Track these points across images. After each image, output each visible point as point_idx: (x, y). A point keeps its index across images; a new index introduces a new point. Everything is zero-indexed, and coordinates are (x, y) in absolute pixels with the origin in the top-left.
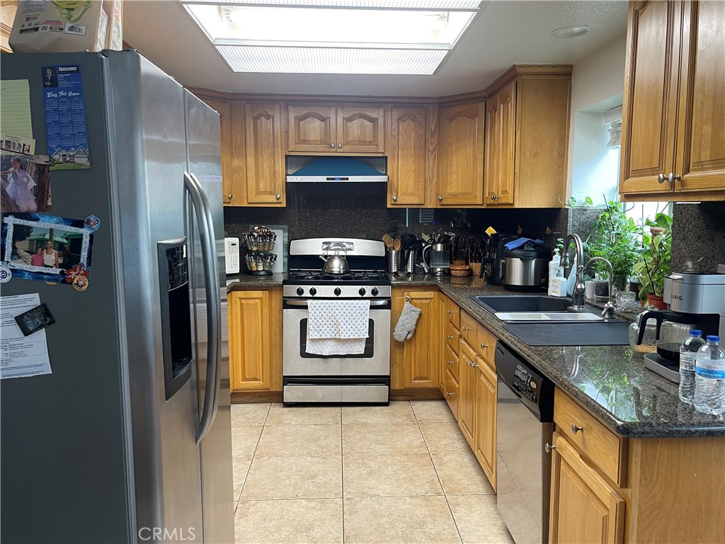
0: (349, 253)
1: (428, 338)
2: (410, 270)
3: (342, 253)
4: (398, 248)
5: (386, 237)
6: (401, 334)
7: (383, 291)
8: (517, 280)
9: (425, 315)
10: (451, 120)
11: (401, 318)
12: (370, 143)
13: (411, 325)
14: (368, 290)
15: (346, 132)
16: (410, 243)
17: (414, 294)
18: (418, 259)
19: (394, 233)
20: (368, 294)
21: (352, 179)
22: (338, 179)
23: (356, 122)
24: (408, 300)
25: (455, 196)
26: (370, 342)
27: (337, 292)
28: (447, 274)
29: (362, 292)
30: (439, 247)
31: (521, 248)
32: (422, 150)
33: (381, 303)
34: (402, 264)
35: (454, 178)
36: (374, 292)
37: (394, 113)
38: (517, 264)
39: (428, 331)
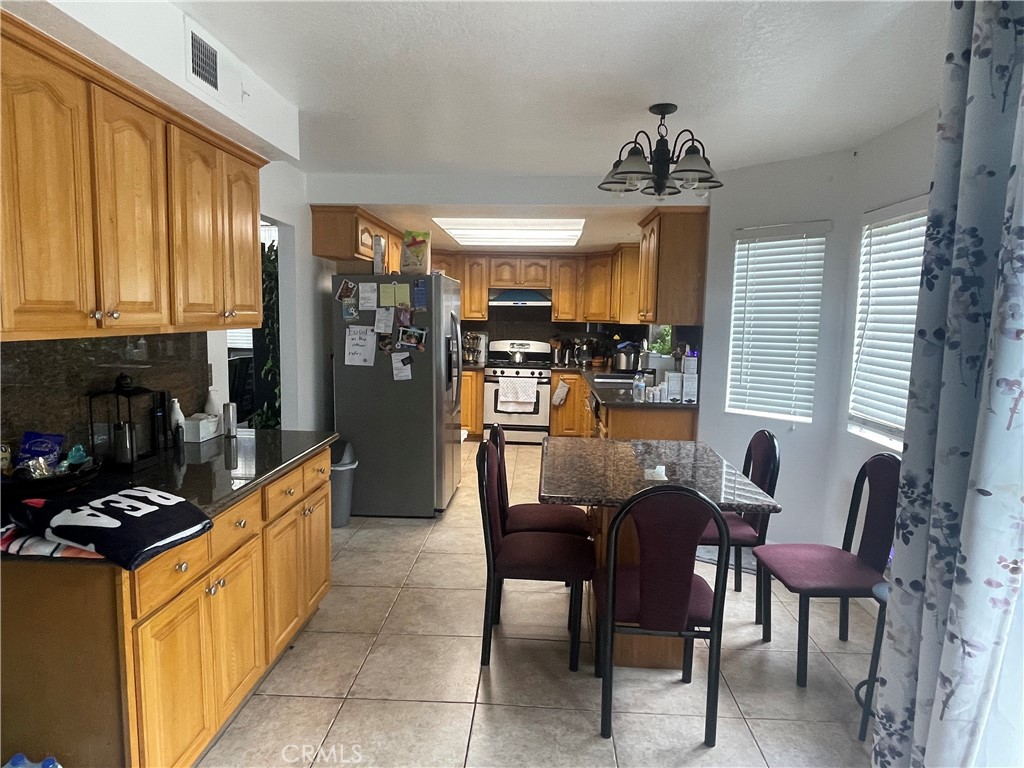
0: (527, 351)
1: (574, 404)
2: (566, 362)
3: (522, 350)
4: (559, 347)
5: (552, 340)
6: (557, 400)
7: (546, 373)
8: (623, 366)
9: (572, 391)
10: (593, 266)
11: (558, 390)
12: (541, 281)
13: (563, 395)
14: (537, 372)
15: (526, 274)
16: (567, 345)
17: (566, 376)
18: (572, 356)
19: (557, 337)
20: (536, 375)
21: (529, 304)
22: (520, 304)
23: (533, 268)
24: (563, 380)
25: (594, 315)
26: (537, 404)
27: (517, 373)
28: (589, 366)
29: (533, 373)
30: (585, 348)
31: (625, 347)
32: (575, 286)
33: (545, 380)
34: (562, 359)
35: (593, 304)
36: (540, 374)
37: (557, 262)
38: (623, 357)
39: (574, 398)
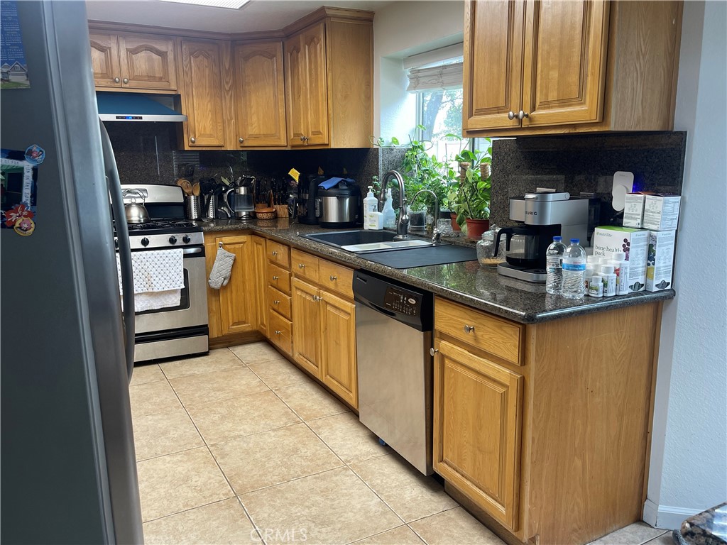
0: (148, 200)
1: (244, 283)
2: (211, 216)
3: (140, 201)
4: (197, 193)
5: (181, 182)
6: (217, 280)
7: (196, 238)
8: (333, 217)
9: (239, 261)
10: (247, 58)
11: (216, 264)
12: (160, 79)
13: (226, 271)
14: (179, 238)
15: (131, 65)
16: (210, 188)
17: (227, 239)
18: (219, 202)
19: (189, 175)
20: (180, 242)
21: (147, 118)
22: (130, 117)
23: (143, 54)
24: (221, 246)
25: (256, 137)
26: (185, 293)
27: (145, 242)
28: (253, 217)
29: (172, 241)
30: (242, 191)
31: (336, 187)
32: (217, 88)
33: (192, 250)
34: (203, 210)
35: (255, 118)
36: (186, 240)
37: (184, 47)
38: (333, 202)
39: (243, 276)
